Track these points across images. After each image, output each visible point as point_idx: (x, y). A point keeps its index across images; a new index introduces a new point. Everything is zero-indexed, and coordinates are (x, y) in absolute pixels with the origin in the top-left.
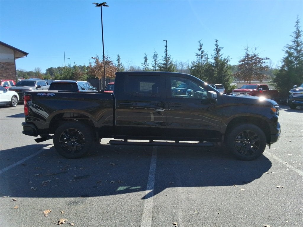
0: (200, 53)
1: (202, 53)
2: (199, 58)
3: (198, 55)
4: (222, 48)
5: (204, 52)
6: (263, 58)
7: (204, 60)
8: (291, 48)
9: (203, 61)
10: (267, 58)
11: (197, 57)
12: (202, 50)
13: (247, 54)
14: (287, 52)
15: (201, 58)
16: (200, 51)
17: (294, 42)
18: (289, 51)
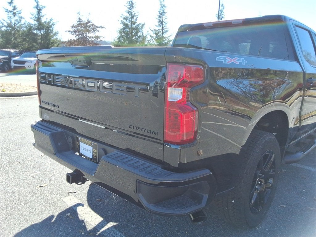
0: (11, 8)
1: (14, 9)
2: (10, 15)
3: (7, 11)
4: (44, 7)
5: (17, 8)
6: (97, 26)
7: (18, 20)
8: (126, 19)
9: (16, 21)
10: (101, 26)
11: (7, 13)
12: (13, 5)
13: (80, 19)
14: (122, 23)
15: (14, 16)
16: (10, 5)
17: (128, 13)
18: (124, 21)
